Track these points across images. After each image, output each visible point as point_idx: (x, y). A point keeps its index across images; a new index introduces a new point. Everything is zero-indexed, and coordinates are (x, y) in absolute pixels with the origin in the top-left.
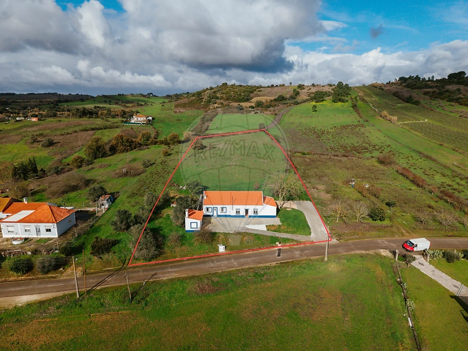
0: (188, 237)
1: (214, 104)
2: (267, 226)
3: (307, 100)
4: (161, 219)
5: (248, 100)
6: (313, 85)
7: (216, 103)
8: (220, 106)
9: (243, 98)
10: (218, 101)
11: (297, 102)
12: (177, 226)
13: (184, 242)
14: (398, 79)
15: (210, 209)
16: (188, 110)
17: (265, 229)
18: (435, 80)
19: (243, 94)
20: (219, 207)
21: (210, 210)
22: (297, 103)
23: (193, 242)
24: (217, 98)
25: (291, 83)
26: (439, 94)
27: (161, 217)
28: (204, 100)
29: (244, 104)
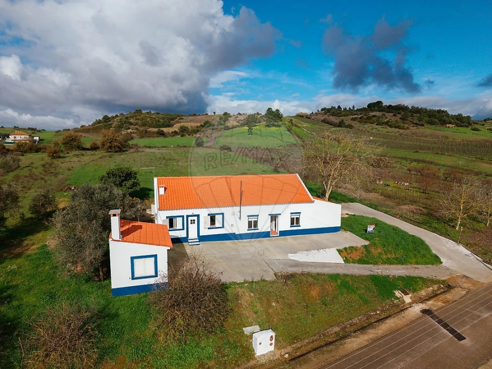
0: (124, 313)
1: (127, 129)
2: (339, 251)
3: (237, 125)
4: (19, 261)
5: (169, 126)
6: (239, 114)
7: (129, 129)
8: (135, 131)
9: (163, 124)
10: (132, 126)
11: (228, 126)
12: (76, 276)
13: (110, 341)
14: (320, 110)
15: (179, 220)
16: (92, 135)
17: (340, 260)
18: (355, 109)
19: (161, 120)
20: (204, 213)
21: (179, 223)
22: (227, 128)
23: (148, 333)
24: (131, 124)
25: (214, 113)
26: (367, 118)
27: (19, 256)
28: (113, 126)
29: (165, 130)
